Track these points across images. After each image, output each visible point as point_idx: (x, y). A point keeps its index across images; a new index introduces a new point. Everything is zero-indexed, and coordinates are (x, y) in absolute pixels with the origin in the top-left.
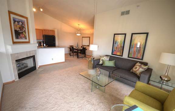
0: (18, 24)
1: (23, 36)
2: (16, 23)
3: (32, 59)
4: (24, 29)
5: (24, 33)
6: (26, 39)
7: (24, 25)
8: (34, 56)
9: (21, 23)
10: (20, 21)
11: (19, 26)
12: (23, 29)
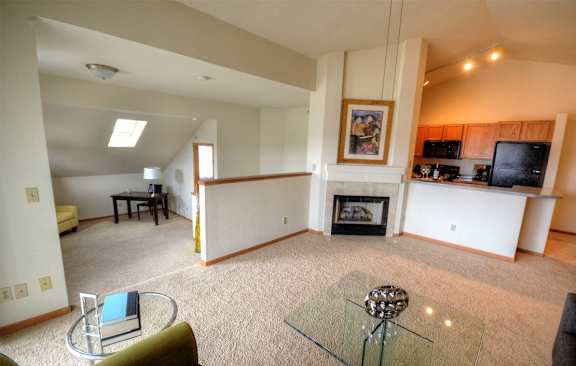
0: (363, 123)
1: (371, 146)
2: (359, 120)
3: (380, 206)
4: (377, 130)
5: (374, 140)
6: (377, 153)
7: (377, 123)
8: (388, 198)
9: (370, 119)
10: (367, 116)
11: (363, 126)
12: (373, 130)
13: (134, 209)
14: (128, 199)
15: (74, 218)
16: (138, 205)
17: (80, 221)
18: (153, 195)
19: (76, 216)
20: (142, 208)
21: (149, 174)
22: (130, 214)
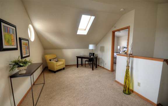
13: (84, 63)
14: (82, 58)
15: (64, 64)
16: (85, 61)
17: (66, 66)
18: (92, 57)
19: (64, 63)
20: (87, 63)
21: (91, 47)
22: (82, 64)
